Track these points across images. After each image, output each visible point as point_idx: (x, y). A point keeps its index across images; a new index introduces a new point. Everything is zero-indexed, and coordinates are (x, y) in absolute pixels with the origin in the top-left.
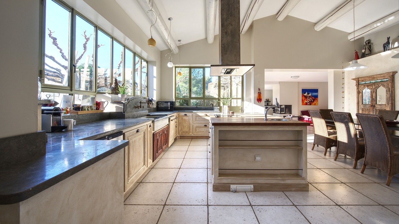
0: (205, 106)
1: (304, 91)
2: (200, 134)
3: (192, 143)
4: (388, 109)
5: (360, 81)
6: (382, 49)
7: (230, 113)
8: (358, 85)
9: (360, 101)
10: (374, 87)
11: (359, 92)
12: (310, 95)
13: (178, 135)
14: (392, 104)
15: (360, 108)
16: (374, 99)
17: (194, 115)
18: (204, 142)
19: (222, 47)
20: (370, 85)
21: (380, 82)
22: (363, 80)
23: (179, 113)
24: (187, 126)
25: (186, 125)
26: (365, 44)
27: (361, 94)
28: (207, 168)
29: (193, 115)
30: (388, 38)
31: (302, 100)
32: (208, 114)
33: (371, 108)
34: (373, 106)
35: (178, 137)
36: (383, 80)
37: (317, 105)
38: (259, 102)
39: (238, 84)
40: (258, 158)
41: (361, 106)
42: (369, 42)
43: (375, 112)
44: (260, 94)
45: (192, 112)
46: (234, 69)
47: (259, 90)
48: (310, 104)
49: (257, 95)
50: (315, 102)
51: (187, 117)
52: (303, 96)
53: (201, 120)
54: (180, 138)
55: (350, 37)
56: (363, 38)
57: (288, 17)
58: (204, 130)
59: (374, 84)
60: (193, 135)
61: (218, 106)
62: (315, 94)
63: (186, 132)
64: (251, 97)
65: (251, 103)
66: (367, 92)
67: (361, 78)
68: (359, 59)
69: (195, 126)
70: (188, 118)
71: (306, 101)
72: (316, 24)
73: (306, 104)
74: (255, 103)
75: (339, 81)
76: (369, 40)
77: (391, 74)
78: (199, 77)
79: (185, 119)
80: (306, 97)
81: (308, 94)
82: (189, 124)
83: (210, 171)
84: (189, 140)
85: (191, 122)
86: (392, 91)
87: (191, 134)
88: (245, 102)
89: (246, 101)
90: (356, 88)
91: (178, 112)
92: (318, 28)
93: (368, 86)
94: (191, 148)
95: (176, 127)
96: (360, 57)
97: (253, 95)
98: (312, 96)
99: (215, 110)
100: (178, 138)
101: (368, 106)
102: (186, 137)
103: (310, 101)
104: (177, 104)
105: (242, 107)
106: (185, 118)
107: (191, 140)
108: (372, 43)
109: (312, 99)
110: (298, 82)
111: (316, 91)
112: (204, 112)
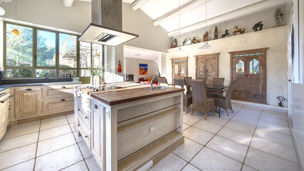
0: (59, 77)
1: (141, 65)
2: (55, 111)
3: (43, 127)
4: (185, 76)
5: (173, 61)
6: (182, 44)
7: (102, 84)
8: (173, 63)
9: (174, 72)
10: (179, 64)
11: (173, 67)
12: (144, 68)
13: (13, 120)
14: (187, 73)
15: (173, 76)
16: (180, 71)
17: (44, 90)
18: (62, 120)
19: (102, 7)
20: (178, 63)
21: (182, 62)
22: (175, 60)
23: (14, 88)
24: (33, 104)
25: (31, 103)
26: (174, 40)
27: (174, 68)
28: (84, 160)
29: (42, 89)
30: (186, 39)
31: (140, 71)
32: (66, 86)
33: (178, 76)
34: (179, 75)
35: (14, 122)
36: (183, 61)
37: (147, 74)
38: (120, 72)
39: (95, 56)
40: (152, 129)
41: (174, 75)
42: (176, 40)
43: (180, 78)
44: (120, 66)
45: (42, 85)
46: (115, 36)
47: (119, 62)
48: (144, 74)
49: (118, 66)
50: (146, 73)
51: (32, 92)
52: (140, 68)
53: (56, 94)
54: (18, 124)
55: (169, 35)
56: (173, 37)
57: (139, 9)
58: (60, 106)
59: (180, 62)
60: (42, 115)
61: (77, 77)
62: (146, 67)
63: (31, 113)
64: (112, 68)
65: (112, 74)
66: (176, 67)
67: (174, 59)
68: (172, 48)
69: (46, 102)
70: (33, 94)
71: (141, 72)
72: (154, 21)
73: (142, 74)
74: (116, 73)
75: (164, 59)
76: (176, 38)
77: (187, 58)
78: (40, 45)
79: (27, 96)
80: (141, 69)
81: (143, 67)
82: (37, 101)
83: (89, 163)
84: (35, 122)
85: (39, 98)
86: (187, 67)
87: (39, 113)
88: (106, 73)
89: (108, 71)
90: (171, 64)
91: (13, 86)
92: (156, 24)
93: (177, 63)
94: (44, 135)
95: (9, 109)
96: (173, 47)
97: (114, 66)
98: (145, 69)
99: (74, 82)
100: (12, 124)
101: (177, 75)
102: (30, 120)
103: (143, 72)
104: (9, 75)
105: (102, 77)
106: (29, 94)
107: (39, 122)
108: (177, 41)
109: (145, 71)
110: (137, 59)
111: (146, 65)
112: (60, 84)
